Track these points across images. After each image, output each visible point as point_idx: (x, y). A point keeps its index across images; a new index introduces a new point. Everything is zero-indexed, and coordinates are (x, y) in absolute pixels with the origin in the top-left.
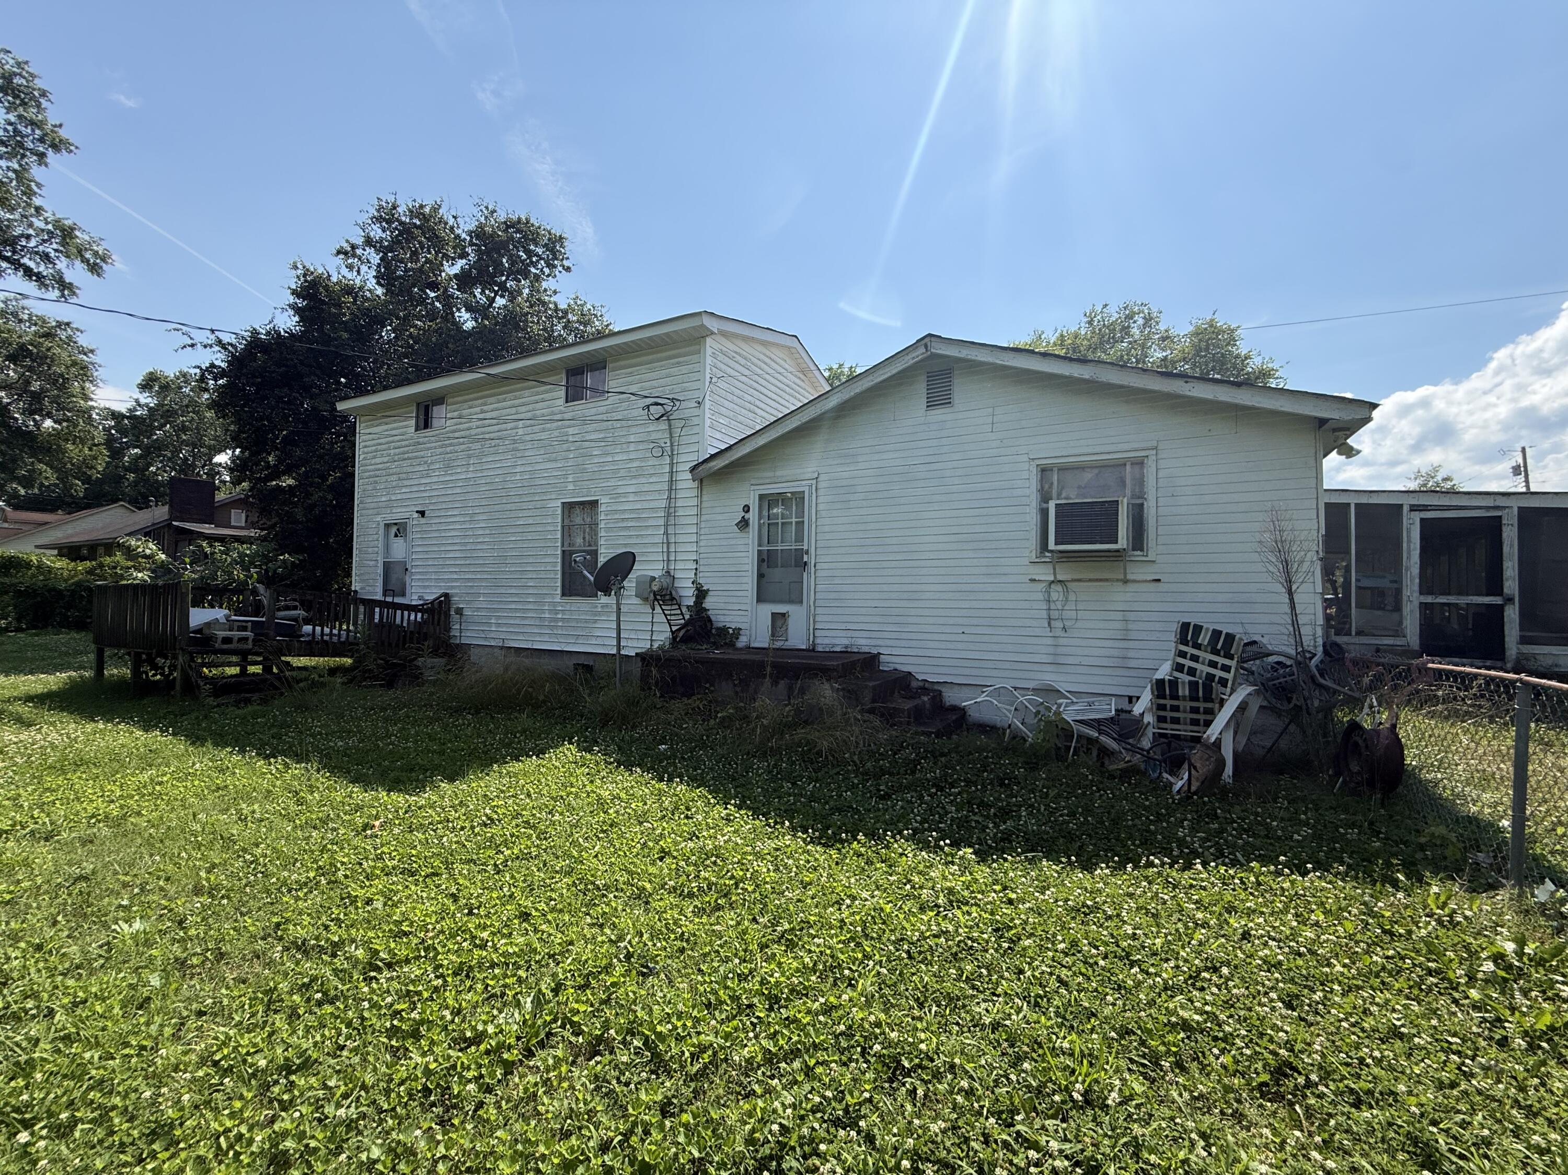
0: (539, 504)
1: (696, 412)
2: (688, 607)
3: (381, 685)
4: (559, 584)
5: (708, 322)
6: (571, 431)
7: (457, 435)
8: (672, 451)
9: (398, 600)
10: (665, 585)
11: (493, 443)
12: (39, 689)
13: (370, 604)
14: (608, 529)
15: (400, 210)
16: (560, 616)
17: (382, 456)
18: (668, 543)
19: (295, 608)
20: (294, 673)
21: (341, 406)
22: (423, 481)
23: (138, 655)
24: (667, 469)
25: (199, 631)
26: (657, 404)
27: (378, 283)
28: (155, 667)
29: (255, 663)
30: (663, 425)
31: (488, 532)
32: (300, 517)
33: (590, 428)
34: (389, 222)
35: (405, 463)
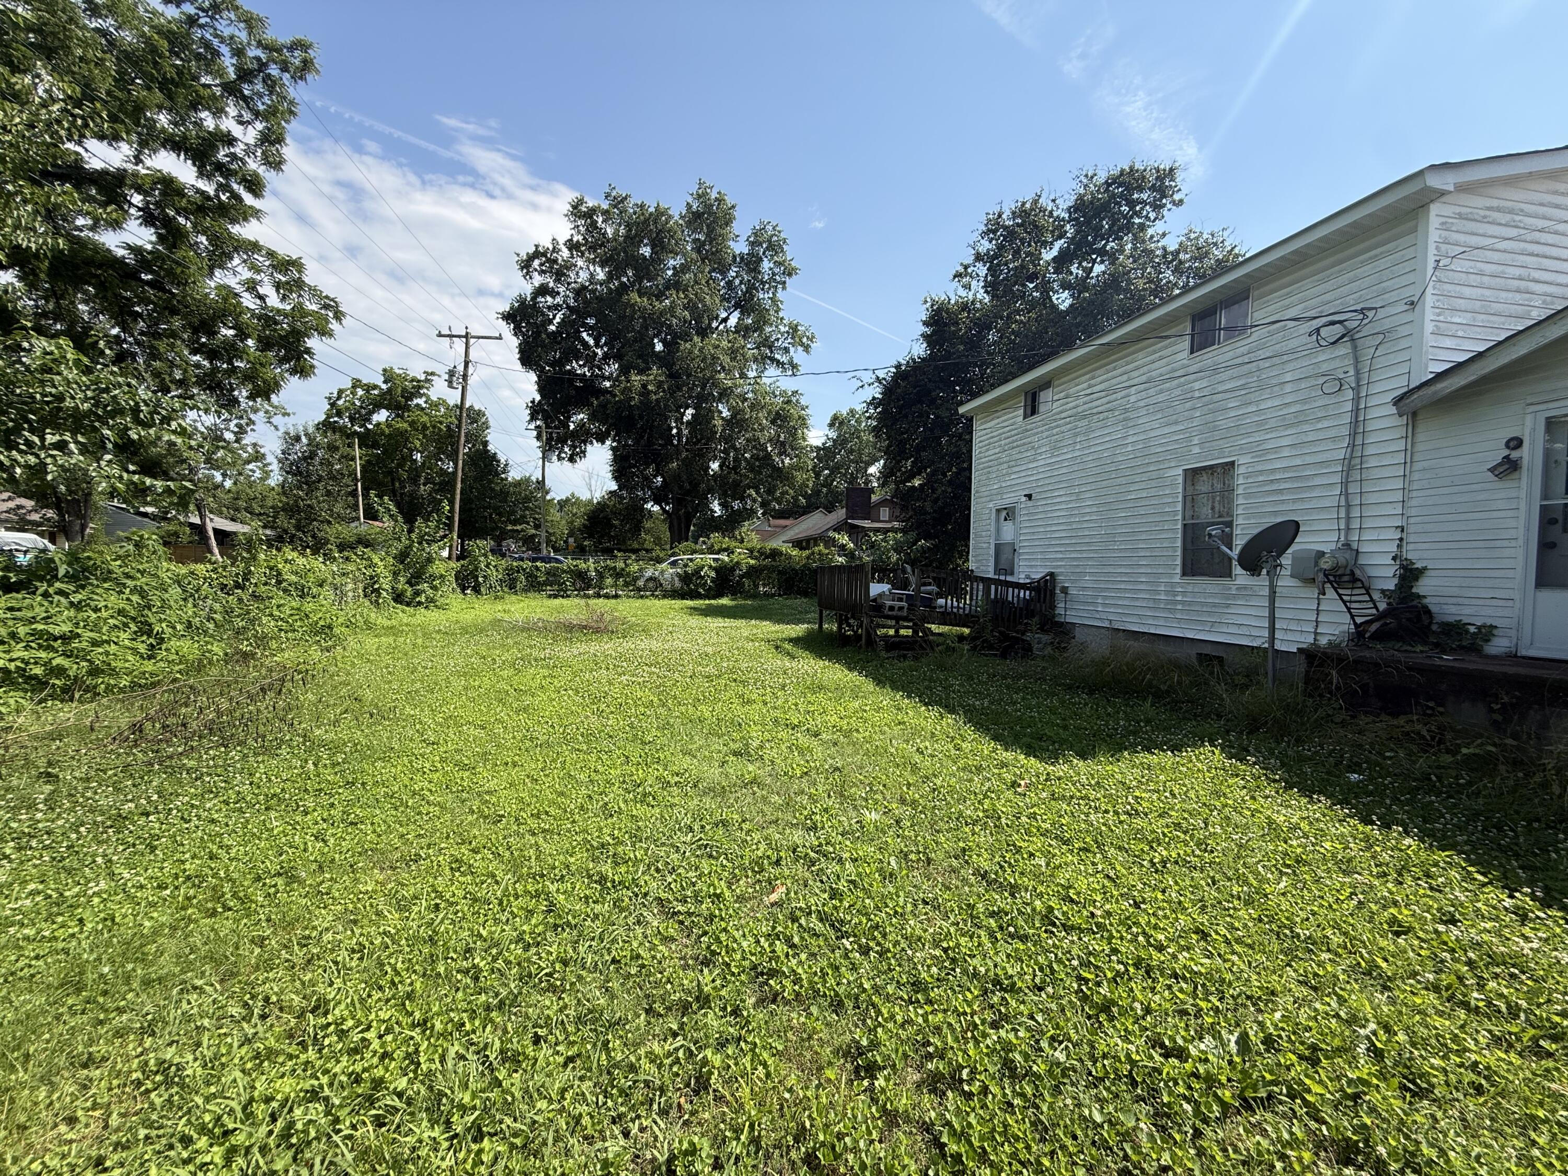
0: (1154, 475)
1: (1408, 317)
2: (1383, 591)
3: (995, 655)
4: (1179, 561)
5: (1435, 181)
6: (1197, 385)
7: (1063, 415)
8: (1358, 380)
9: (1009, 578)
10: (1342, 561)
11: (1101, 416)
12: (794, 635)
13: (987, 581)
14: (1247, 495)
15: (1004, 216)
16: (1179, 598)
17: (994, 448)
18: (1348, 506)
19: (930, 584)
20: (935, 638)
21: (962, 410)
22: (1031, 466)
23: (841, 615)
24: (1349, 406)
25: (875, 600)
26: (1333, 323)
27: (986, 292)
28: (849, 625)
29: (907, 627)
30: (1344, 349)
31: (1095, 509)
32: (929, 509)
33: (1223, 376)
34: (994, 232)
35: (1014, 452)
